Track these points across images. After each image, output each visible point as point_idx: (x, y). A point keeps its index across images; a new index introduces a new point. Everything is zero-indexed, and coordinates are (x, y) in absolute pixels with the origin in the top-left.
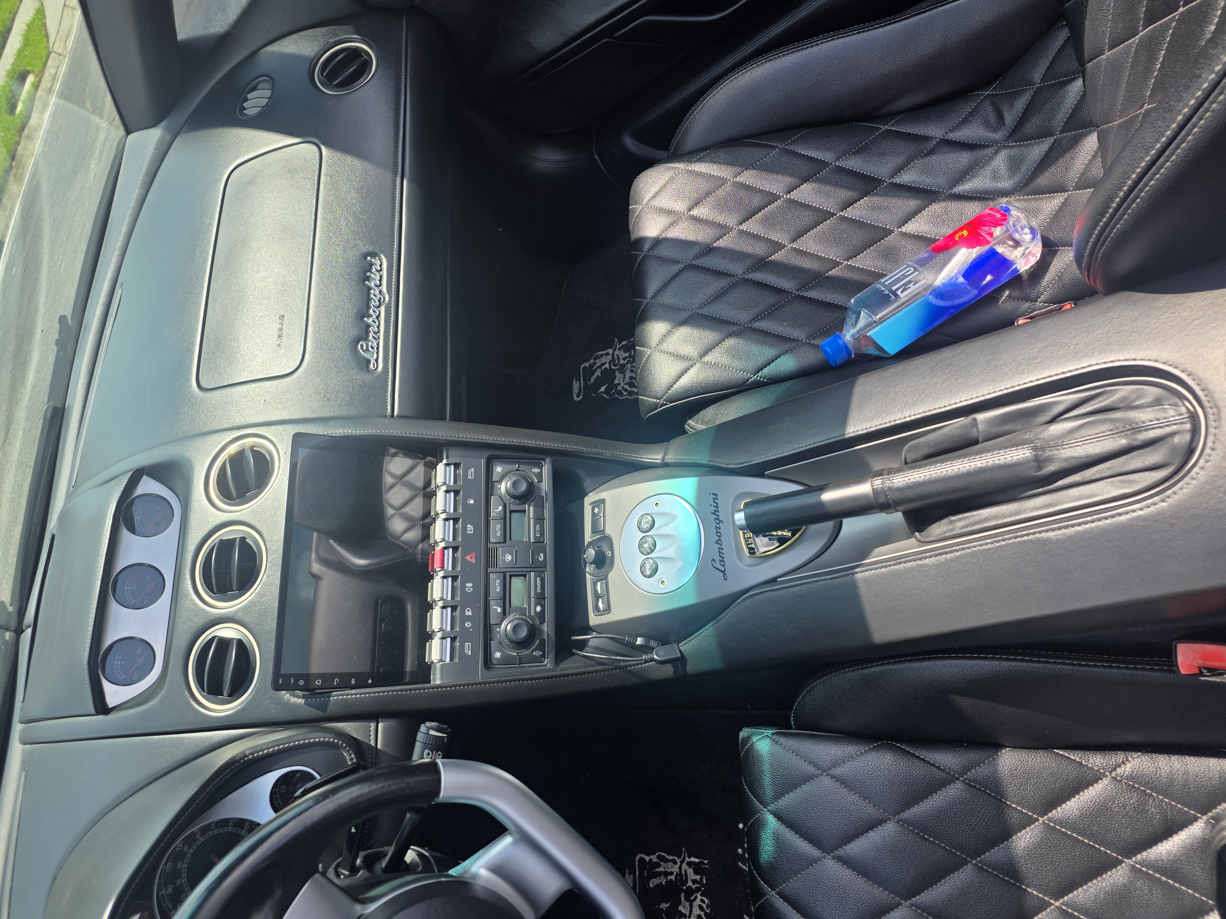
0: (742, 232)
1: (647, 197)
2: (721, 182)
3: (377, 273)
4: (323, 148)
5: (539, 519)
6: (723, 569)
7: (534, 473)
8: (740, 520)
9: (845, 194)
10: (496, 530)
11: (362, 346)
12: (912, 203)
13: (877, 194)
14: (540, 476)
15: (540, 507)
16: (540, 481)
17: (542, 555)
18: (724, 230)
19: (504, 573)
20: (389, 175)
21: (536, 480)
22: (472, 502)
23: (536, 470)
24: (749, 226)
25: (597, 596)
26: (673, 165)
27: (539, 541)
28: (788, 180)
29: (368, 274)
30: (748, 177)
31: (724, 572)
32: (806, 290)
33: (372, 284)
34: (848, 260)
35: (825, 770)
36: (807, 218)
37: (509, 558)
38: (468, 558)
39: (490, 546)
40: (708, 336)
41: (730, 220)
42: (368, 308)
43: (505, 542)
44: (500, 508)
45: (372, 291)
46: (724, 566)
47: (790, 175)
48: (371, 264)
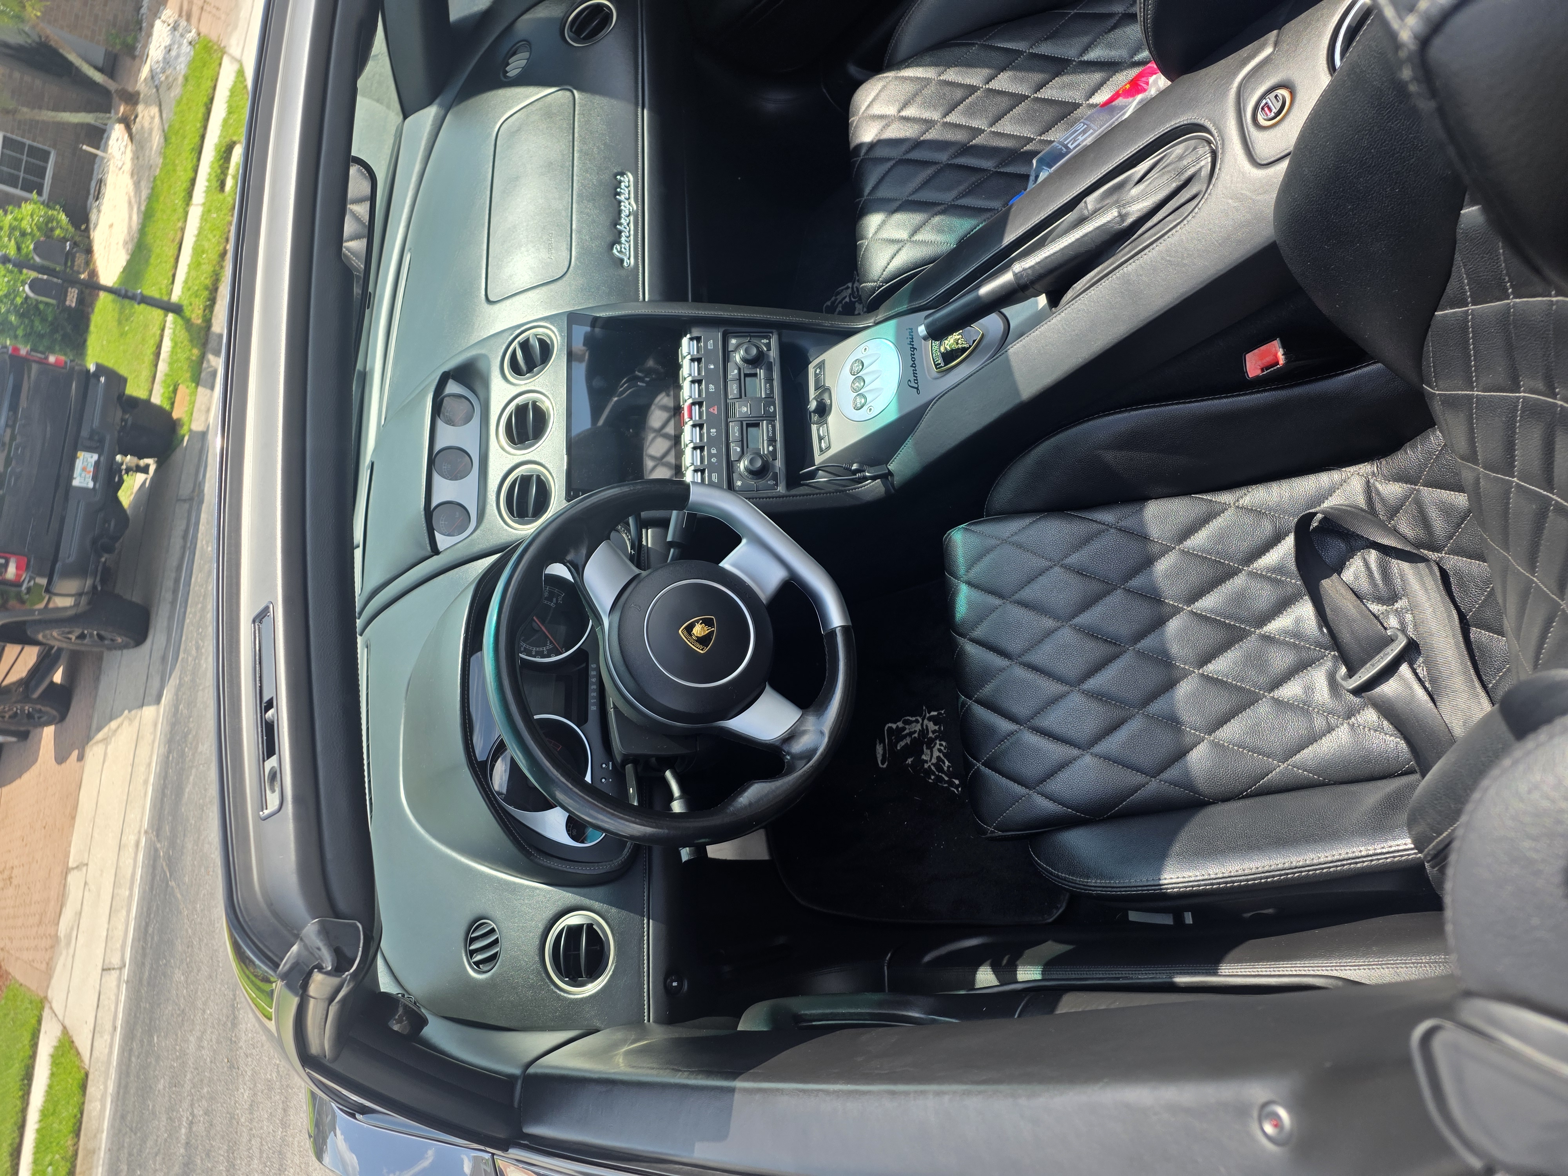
0: (945, 124)
1: (863, 108)
2: (927, 81)
3: (626, 189)
4: (575, 92)
5: (769, 380)
6: (916, 386)
7: (764, 344)
8: (922, 331)
9: (1038, 77)
10: (733, 389)
11: (616, 248)
12: (1097, 76)
13: (1068, 73)
14: (768, 346)
15: (769, 369)
16: (769, 349)
17: (772, 407)
18: (929, 124)
19: (742, 422)
20: (631, 107)
21: (765, 349)
22: (712, 367)
23: (765, 341)
24: (951, 118)
25: (820, 439)
26: (885, 75)
27: (770, 397)
28: (986, 72)
29: (618, 190)
30: (952, 75)
31: (917, 389)
32: (1003, 166)
33: (622, 198)
34: (1040, 135)
35: (1005, 541)
36: (1005, 102)
37: (745, 409)
38: (711, 410)
39: (728, 401)
40: (917, 218)
41: (935, 116)
42: (620, 218)
43: (741, 397)
44: (736, 371)
45: (622, 204)
46: (917, 383)
47: (988, 67)
48: (620, 182)
